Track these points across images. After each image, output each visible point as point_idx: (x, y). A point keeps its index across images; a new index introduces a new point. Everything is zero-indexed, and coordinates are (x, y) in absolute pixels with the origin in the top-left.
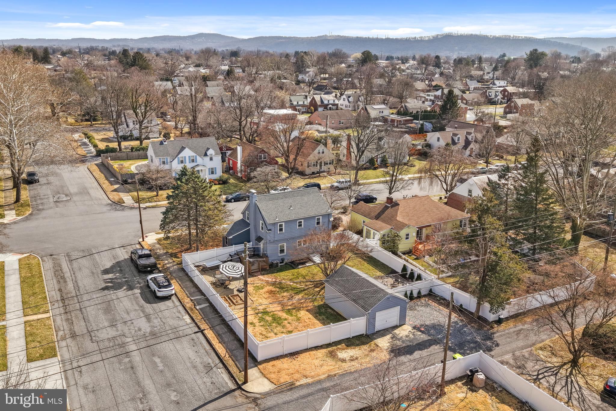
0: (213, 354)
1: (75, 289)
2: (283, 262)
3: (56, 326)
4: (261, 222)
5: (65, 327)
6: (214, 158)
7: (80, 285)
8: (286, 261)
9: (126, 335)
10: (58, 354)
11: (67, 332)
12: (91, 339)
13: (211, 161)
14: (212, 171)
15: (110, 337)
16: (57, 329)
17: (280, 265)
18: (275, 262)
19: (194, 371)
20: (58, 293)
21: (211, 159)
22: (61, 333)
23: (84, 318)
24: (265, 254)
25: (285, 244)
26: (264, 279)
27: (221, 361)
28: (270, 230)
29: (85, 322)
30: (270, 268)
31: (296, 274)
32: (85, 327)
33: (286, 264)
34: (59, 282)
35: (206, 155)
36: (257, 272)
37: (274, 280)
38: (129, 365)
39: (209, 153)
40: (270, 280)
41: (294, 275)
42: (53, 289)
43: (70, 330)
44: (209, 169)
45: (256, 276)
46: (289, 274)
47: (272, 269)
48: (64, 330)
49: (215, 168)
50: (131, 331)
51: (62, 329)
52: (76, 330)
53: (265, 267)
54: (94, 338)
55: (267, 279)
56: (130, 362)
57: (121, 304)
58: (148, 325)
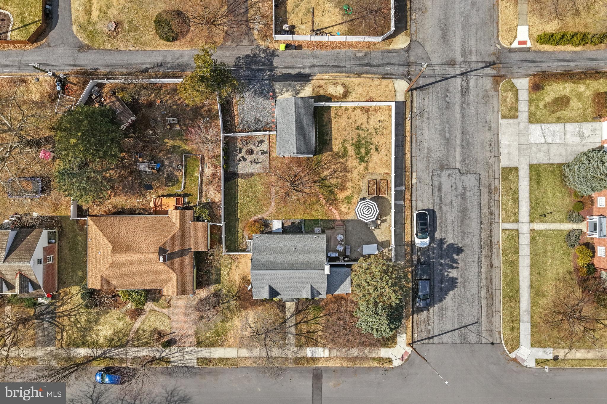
1: (481, 260)
3: (499, 207)
5: (493, 203)
7: (476, 267)
9: (459, 173)
10: (500, 170)
11: (493, 196)
12: (480, 178)
15: (469, 176)
16: (499, 205)
19: (431, 114)
20: (493, 262)
22: (497, 197)
23: (481, 211)
29: (481, 204)
32: (482, 198)
34: (491, 280)
38: (464, 136)
42: (496, 269)
43: (491, 198)
48: (495, 200)
50: (454, 176)
51: (495, 202)
52: (488, 196)
54: (478, 179)
56: (463, 140)
57: (453, 218)
58: (442, 180)
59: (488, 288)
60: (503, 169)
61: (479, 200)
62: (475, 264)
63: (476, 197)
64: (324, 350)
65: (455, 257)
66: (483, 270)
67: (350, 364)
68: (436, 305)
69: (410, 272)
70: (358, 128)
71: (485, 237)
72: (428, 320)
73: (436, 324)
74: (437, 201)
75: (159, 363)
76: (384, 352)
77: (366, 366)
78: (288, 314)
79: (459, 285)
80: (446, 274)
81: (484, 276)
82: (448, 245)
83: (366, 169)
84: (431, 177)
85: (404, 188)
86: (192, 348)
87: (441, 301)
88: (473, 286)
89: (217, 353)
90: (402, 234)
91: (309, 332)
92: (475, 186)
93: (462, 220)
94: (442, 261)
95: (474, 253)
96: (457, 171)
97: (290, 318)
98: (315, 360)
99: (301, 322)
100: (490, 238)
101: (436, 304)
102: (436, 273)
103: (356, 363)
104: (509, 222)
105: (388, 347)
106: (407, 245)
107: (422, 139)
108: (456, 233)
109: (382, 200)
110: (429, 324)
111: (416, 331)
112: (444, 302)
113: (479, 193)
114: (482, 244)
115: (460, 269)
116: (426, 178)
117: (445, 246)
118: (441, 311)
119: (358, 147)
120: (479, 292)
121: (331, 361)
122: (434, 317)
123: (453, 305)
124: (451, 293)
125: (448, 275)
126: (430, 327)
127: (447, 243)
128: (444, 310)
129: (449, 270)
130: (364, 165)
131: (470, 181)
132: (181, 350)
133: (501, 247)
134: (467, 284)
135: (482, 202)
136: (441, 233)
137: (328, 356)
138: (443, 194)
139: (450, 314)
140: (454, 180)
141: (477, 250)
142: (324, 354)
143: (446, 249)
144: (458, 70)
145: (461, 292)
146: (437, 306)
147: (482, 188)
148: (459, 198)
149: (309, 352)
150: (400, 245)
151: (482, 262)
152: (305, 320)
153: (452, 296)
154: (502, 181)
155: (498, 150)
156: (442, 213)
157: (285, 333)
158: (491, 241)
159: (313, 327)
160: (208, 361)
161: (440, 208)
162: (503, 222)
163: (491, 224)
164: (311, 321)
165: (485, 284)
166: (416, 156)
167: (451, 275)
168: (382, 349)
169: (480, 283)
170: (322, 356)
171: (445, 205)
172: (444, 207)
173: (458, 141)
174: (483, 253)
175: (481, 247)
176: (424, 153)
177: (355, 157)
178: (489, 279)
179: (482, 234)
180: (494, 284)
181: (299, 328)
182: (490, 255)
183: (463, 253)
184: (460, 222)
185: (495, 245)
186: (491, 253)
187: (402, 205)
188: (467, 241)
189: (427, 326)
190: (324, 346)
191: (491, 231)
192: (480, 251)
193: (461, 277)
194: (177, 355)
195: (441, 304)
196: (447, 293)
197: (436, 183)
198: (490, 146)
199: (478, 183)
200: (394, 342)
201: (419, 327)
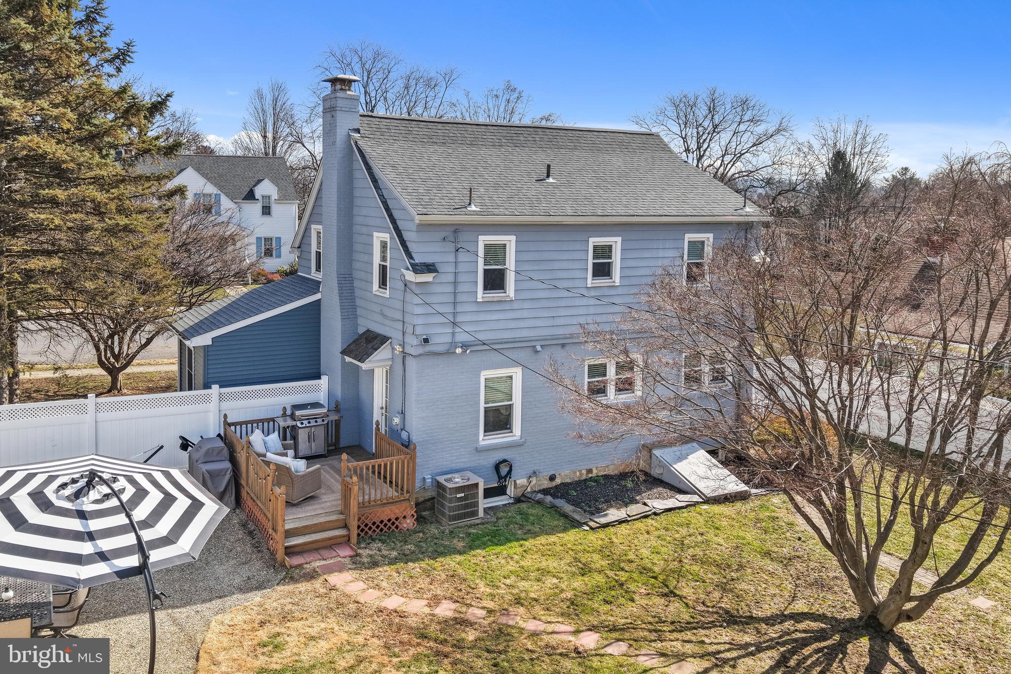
2: (500, 491)
4: (379, 237)
6: (275, 208)
8: (520, 481)
13: (266, 219)
14: (269, 248)
17: (483, 504)
18: (458, 480)
21: (266, 211)
24: (394, 433)
25: (517, 374)
26: (371, 598)
28: (430, 268)
30: (420, 519)
31: (598, 562)
33: (518, 500)
35: (250, 196)
36: (330, 545)
37: (446, 610)
39: (259, 191)
40: (417, 607)
41: (586, 570)
44: (259, 239)
45: (312, 576)
46: (552, 564)
47: (433, 530)
49: (279, 239)
53: (386, 513)
55: (393, 602)
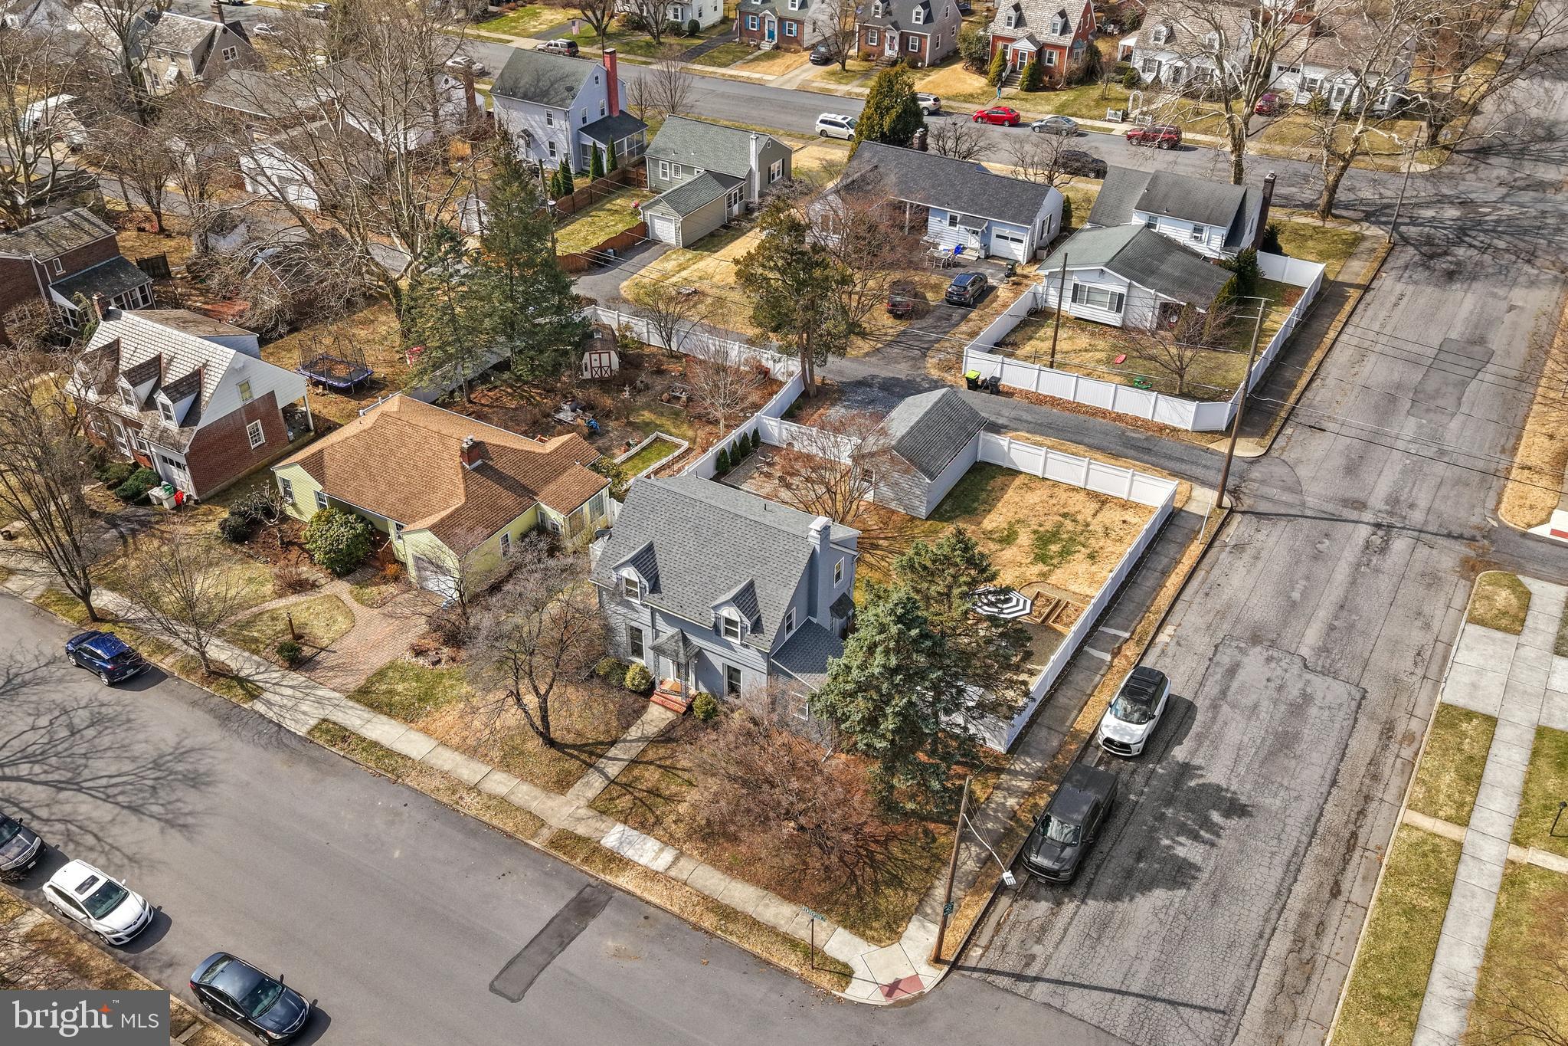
0: (1206, 561)
1: (1302, 863)
3: (1407, 775)
5: (1390, 761)
7: (1278, 873)
9: (1301, 664)
10: (1436, 707)
11: (1394, 747)
12: (1363, 698)
15: (1329, 680)
16: (1408, 770)
19: (1264, 554)
20: (1345, 886)
22: (1407, 753)
23: (1342, 760)
27: (1210, 545)
29: (1347, 745)
32: (1355, 735)
34: (1321, 928)
38: (1345, 614)
42: (1349, 907)
43: (1385, 747)
48: (1398, 756)
50: (1285, 666)
51: (1399, 761)
52: (1376, 740)
54: (1358, 696)
56: (1336, 618)
57: (1246, 739)
58: (1245, 660)
59: (1299, 941)
60: (1445, 707)
61: (1345, 734)
62: (1277, 860)
63: (1337, 726)
64: (661, 850)
65: (1216, 817)
66: (1301, 889)
67: (709, 922)
68: (1090, 902)
69: (1049, 793)
70: (1065, 515)
71: (1334, 816)
72: (1044, 929)
73: (1064, 949)
74: (1212, 688)
75: (229, 688)
76: (840, 943)
77: (758, 950)
78: (634, 732)
79: (1197, 887)
80: (1166, 842)
81: (1296, 904)
82: (1204, 785)
83: (1044, 575)
84: (1216, 647)
85: (1127, 635)
86: (337, 695)
87: (1114, 896)
88: (1251, 914)
89: (383, 730)
90: (1070, 712)
91: (654, 792)
92: (1341, 705)
93: (1272, 754)
94: (1169, 812)
95: (1284, 836)
96: (1297, 660)
97: (631, 741)
98: (615, 860)
99: (651, 763)
100: (1351, 827)
101: (1095, 898)
102: (1131, 829)
103: (731, 927)
104: (1435, 815)
105: (863, 936)
106: (1075, 735)
107: (1222, 580)
108: (1242, 770)
109: (1053, 636)
110: (1039, 941)
111: (983, 940)
112: (1123, 906)
113: (1351, 722)
114: (1321, 830)
115: (1215, 851)
116: (1202, 644)
117: (1192, 784)
118: (1103, 924)
119: (1043, 540)
120: (1265, 936)
121: (659, 887)
122: (1066, 930)
123: (1153, 928)
124: (1159, 895)
125: (1169, 847)
126: (1037, 949)
127: (1201, 781)
128: (1114, 925)
129: (1182, 839)
130: (1040, 567)
131: (1331, 692)
132: (306, 687)
133: (1385, 862)
134: (1225, 899)
135: (1353, 744)
136: (1193, 753)
137: (661, 869)
138: (1235, 685)
139: (1130, 944)
140: (1279, 671)
141: (1294, 833)
142: (655, 859)
143: (1193, 790)
144: (1368, 516)
145: (1196, 907)
146: (1092, 906)
147: (1363, 720)
148: (1283, 708)
149: (615, 835)
150: (1050, 728)
151: (1305, 870)
152: (668, 762)
153: (1160, 903)
154: (1435, 727)
155: (1441, 671)
156: (1215, 718)
157: (590, 766)
158: (1354, 835)
159: (674, 789)
160: (341, 735)
161: (1215, 707)
162: (1409, 807)
163: (1368, 798)
164: (680, 773)
165: (1292, 924)
166: (1191, 603)
167: (1181, 852)
168: (840, 930)
169: (1274, 915)
170: (643, 861)
171: (1233, 706)
172: (1225, 708)
173: (1323, 614)
174: (1316, 849)
175: (1314, 833)
176: (1217, 603)
177: (1028, 549)
178: (1316, 919)
179: (1329, 807)
180: (1327, 940)
181: (636, 772)
182: (1338, 863)
183: (1247, 820)
184: (1262, 755)
185: (1365, 849)
186: (1346, 862)
187: (1103, 661)
188: (1271, 802)
189: (1030, 943)
190: (669, 840)
191: (1362, 813)
192: (1305, 839)
193: (1213, 872)
194: (290, 692)
195: (1110, 906)
196: (1145, 887)
197: (1225, 658)
198: (1419, 654)
199: (1354, 704)
200: (893, 931)
201: (1002, 934)
